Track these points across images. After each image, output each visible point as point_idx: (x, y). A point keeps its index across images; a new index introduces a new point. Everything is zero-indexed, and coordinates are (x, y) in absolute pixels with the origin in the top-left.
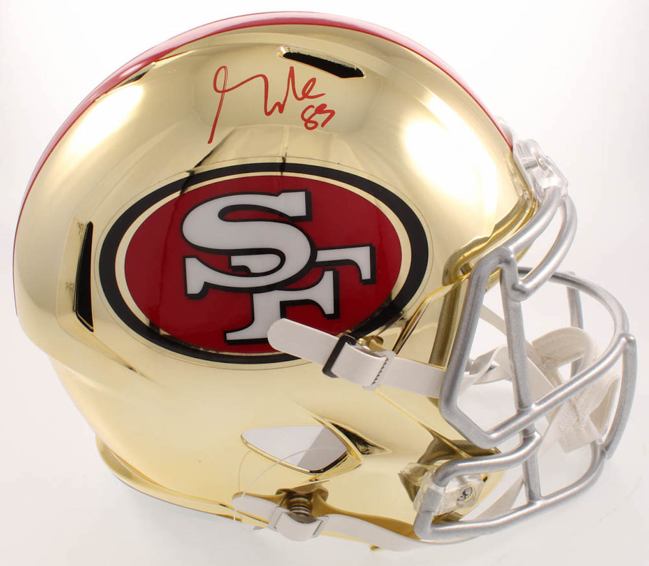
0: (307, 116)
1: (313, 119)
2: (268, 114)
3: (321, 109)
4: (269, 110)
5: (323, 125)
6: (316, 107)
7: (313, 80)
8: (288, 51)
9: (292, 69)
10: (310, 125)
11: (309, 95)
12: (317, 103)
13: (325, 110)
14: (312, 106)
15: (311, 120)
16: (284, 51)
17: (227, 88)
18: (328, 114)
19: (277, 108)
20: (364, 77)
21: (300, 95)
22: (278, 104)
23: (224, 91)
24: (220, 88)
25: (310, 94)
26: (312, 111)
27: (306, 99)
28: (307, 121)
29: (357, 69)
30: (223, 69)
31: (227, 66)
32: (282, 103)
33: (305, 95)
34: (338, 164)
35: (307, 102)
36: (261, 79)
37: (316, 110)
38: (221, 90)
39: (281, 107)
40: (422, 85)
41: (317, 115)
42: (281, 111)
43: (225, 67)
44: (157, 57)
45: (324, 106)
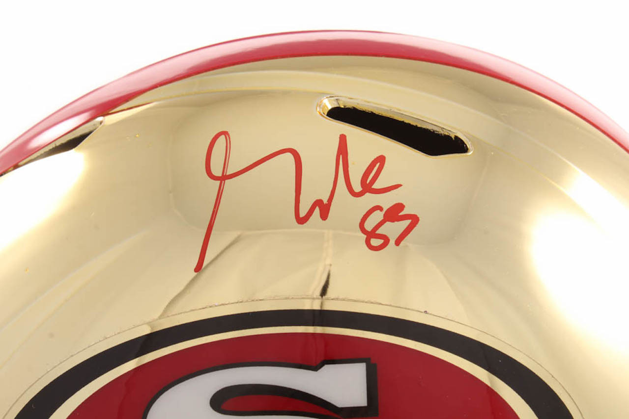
0: (369, 225)
1: (380, 231)
2: (301, 221)
3: (394, 213)
4: (302, 214)
5: (398, 243)
6: (385, 210)
7: (381, 160)
8: (336, 105)
9: (343, 139)
10: (375, 242)
11: (373, 187)
12: (387, 201)
13: (401, 214)
14: (379, 208)
15: (378, 232)
16: (329, 105)
17: (229, 172)
18: (408, 222)
19: (317, 210)
20: (470, 153)
21: (358, 188)
22: (318, 203)
23: (224, 178)
24: (217, 171)
25: (376, 186)
26: (378, 216)
27: (367, 194)
28: (370, 235)
29: (456, 137)
30: (223, 137)
31: (230, 133)
32: (325, 201)
33: (367, 187)
34: (426, 312)
35: (370, 200)
36: (289, 156)
37: (384, 215)
38: (219, 174)
39: (324, 208)
40: (560, 157)
41: (388, 224)
42: (324, 216)
43: (225, 133)
44: (106, 108)
45: (400, 207)
